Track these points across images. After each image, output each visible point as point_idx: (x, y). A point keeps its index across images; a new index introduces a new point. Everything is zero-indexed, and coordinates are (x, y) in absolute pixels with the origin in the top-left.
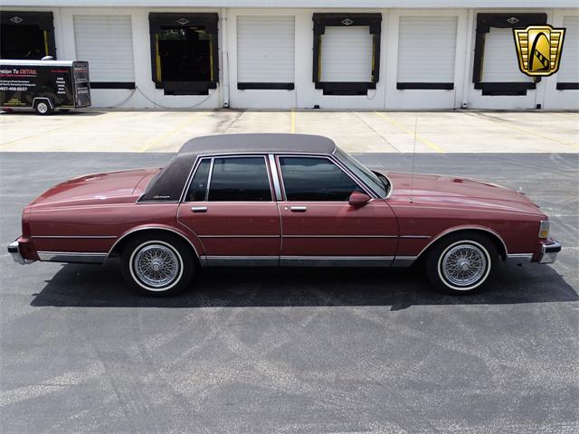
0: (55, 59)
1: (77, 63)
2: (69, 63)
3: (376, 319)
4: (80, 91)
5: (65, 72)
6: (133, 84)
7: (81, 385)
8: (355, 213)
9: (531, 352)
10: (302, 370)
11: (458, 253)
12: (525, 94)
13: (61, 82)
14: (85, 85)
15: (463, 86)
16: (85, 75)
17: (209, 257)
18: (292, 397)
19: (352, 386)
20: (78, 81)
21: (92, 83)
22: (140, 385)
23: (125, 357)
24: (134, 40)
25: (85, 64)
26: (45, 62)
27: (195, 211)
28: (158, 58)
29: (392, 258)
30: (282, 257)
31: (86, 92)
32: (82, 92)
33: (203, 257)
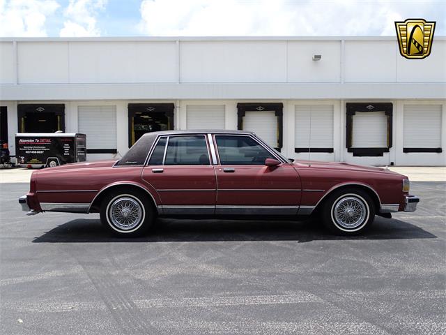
0: (64, 132)
1: (78, 135)
2: (73, 134)
3: (287, 246)
4: (79, 153)
5: (71, 140)
6: (116, 150)
7: (64, 276)
8: (270, 174)
9: (405, 260)
10: (232, 269)
11: (345, 203)
12: (382, 156)
13: (67, 147)
14: (83, 149)
15: (340, 150)
16: (83, 143)
17: (164, 207)
18: (225, 280)
19: (271, 275)
20: (79, 147)
21: (87, 150)
22: (110, 276)
23: (99, 264)
24: (117, 122)
25: (84, 136)
26: (58, 134)
27: (155, 172)
28: (133, 133)
29: (297, 207)
30: (218, 207)
31: (83, 154)
32: (81, 154)
33: (160, 207)
